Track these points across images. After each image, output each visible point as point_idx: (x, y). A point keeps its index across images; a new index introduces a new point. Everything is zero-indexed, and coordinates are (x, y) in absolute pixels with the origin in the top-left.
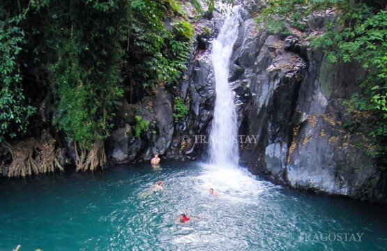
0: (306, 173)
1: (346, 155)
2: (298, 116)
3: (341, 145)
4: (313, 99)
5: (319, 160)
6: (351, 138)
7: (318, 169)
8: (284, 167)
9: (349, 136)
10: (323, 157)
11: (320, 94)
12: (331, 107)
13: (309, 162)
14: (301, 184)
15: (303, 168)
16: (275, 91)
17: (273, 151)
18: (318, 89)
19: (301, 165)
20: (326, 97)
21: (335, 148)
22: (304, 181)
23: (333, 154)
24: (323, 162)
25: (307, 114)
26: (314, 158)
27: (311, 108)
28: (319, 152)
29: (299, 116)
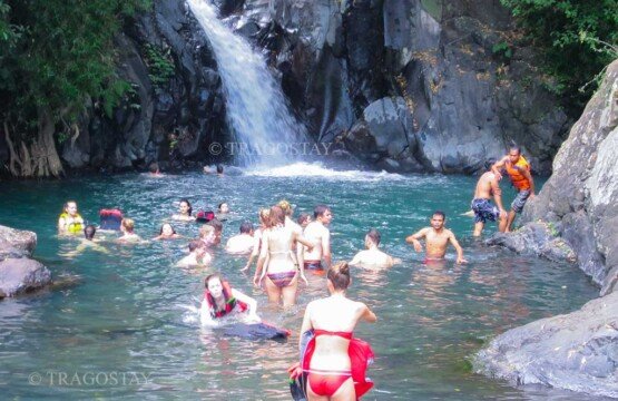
0: (454, 140)
1: (511, 99)
2: (394, 55)
3: (498, 84)
4: (412, 24)
5: (470, 113)
6: (510, 71)
7: (473, 130)
8: (411, 136)
9: (505, 69)
10: (475, 107)
11: (423, 14)
12: (450, 33)
13: (454, 120)
14: (448, 162)
15: (445, 133)
16: (344, 16)
17: (382, 112)
18: (418, 7)
19: (441, 127)
20: (435, 18)
21: (491, 90)
22: (454, 155)
23: (489, 102)
24: (478, 115)
25: (409, 49)
26: (461, 111)
27: (414, 41)
28: (467, 98)
29: (396, 54)
